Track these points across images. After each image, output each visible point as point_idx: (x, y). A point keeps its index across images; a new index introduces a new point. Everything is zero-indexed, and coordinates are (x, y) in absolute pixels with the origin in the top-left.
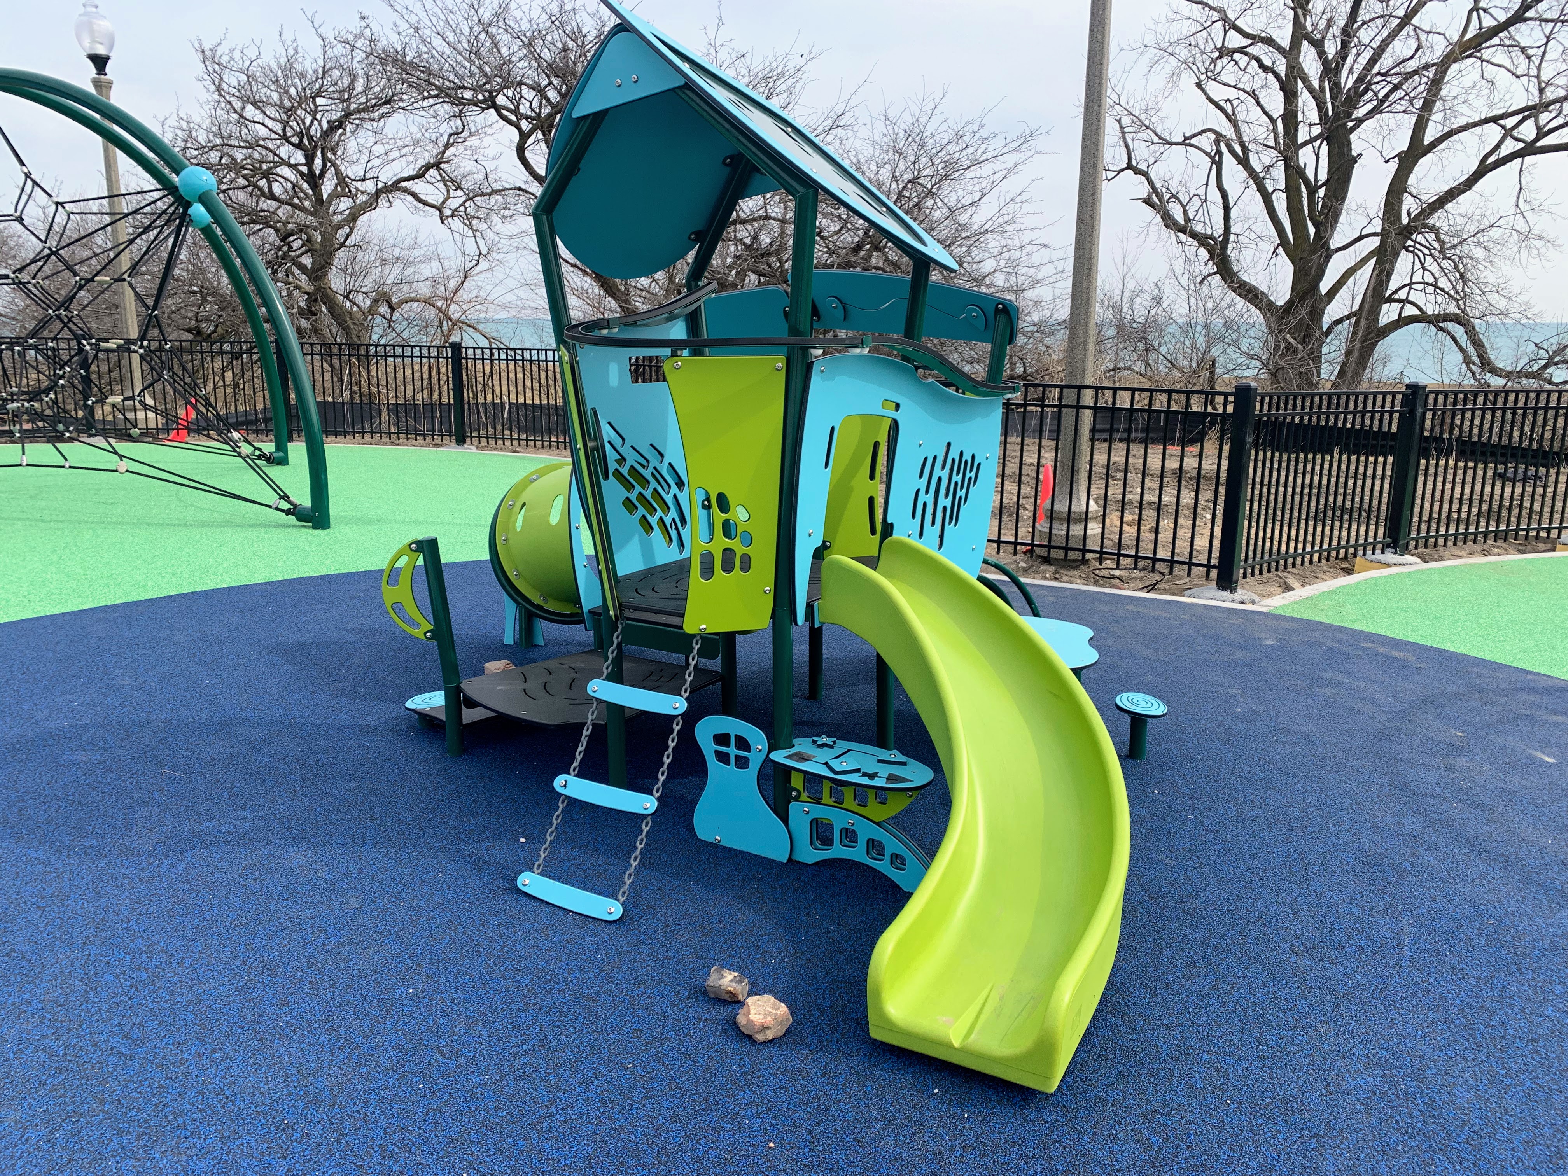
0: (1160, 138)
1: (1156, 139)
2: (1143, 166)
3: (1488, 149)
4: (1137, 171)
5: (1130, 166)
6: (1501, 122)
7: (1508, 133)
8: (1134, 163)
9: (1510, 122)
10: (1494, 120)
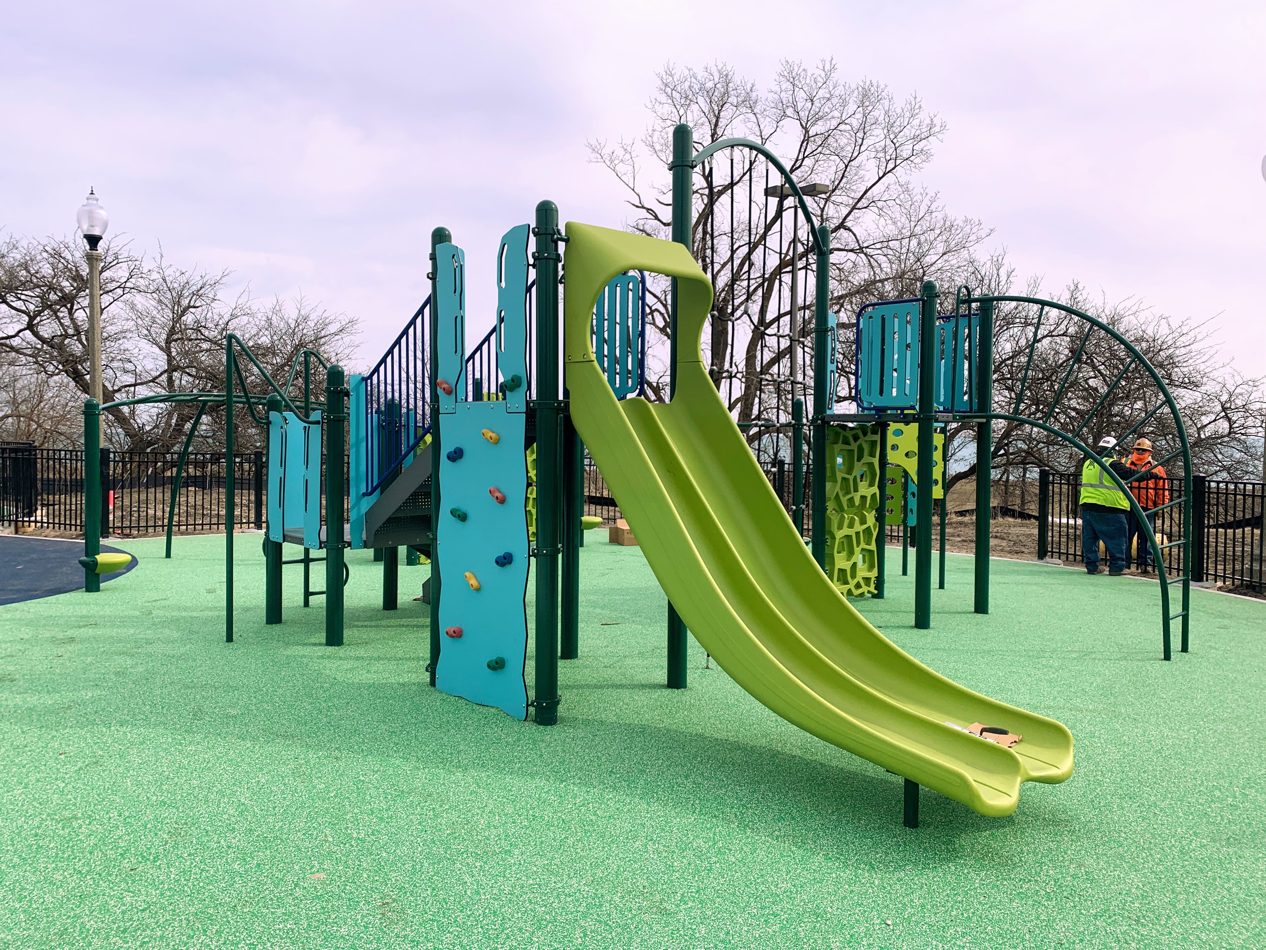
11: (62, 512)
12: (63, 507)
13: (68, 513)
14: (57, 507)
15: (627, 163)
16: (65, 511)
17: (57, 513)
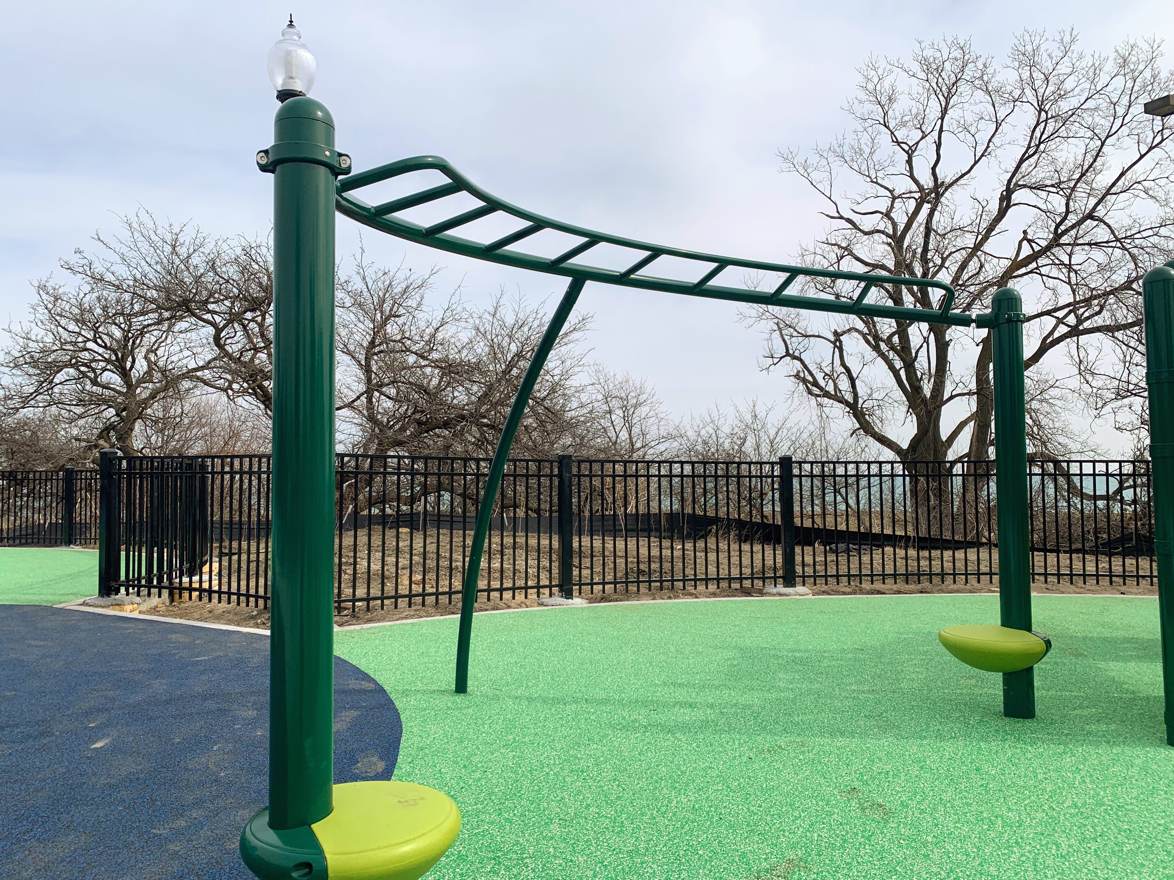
0: (798, 333)
1: (795, 334)
2: (797, 354)
3: (1047, 333)
4: (794, 358)
5: (788, 354)
6: (1055, 314)
7: (1060, 321)
8: (791, 352)
9: (1060, 314)
10: (1048, 313)
11: (244, 566)
12: (244, 557)
13: (253, 566)
14: (235, 558)
15: (823, 170)
16: (249, 562)
17: (235, 566)
